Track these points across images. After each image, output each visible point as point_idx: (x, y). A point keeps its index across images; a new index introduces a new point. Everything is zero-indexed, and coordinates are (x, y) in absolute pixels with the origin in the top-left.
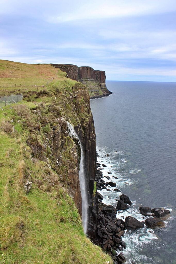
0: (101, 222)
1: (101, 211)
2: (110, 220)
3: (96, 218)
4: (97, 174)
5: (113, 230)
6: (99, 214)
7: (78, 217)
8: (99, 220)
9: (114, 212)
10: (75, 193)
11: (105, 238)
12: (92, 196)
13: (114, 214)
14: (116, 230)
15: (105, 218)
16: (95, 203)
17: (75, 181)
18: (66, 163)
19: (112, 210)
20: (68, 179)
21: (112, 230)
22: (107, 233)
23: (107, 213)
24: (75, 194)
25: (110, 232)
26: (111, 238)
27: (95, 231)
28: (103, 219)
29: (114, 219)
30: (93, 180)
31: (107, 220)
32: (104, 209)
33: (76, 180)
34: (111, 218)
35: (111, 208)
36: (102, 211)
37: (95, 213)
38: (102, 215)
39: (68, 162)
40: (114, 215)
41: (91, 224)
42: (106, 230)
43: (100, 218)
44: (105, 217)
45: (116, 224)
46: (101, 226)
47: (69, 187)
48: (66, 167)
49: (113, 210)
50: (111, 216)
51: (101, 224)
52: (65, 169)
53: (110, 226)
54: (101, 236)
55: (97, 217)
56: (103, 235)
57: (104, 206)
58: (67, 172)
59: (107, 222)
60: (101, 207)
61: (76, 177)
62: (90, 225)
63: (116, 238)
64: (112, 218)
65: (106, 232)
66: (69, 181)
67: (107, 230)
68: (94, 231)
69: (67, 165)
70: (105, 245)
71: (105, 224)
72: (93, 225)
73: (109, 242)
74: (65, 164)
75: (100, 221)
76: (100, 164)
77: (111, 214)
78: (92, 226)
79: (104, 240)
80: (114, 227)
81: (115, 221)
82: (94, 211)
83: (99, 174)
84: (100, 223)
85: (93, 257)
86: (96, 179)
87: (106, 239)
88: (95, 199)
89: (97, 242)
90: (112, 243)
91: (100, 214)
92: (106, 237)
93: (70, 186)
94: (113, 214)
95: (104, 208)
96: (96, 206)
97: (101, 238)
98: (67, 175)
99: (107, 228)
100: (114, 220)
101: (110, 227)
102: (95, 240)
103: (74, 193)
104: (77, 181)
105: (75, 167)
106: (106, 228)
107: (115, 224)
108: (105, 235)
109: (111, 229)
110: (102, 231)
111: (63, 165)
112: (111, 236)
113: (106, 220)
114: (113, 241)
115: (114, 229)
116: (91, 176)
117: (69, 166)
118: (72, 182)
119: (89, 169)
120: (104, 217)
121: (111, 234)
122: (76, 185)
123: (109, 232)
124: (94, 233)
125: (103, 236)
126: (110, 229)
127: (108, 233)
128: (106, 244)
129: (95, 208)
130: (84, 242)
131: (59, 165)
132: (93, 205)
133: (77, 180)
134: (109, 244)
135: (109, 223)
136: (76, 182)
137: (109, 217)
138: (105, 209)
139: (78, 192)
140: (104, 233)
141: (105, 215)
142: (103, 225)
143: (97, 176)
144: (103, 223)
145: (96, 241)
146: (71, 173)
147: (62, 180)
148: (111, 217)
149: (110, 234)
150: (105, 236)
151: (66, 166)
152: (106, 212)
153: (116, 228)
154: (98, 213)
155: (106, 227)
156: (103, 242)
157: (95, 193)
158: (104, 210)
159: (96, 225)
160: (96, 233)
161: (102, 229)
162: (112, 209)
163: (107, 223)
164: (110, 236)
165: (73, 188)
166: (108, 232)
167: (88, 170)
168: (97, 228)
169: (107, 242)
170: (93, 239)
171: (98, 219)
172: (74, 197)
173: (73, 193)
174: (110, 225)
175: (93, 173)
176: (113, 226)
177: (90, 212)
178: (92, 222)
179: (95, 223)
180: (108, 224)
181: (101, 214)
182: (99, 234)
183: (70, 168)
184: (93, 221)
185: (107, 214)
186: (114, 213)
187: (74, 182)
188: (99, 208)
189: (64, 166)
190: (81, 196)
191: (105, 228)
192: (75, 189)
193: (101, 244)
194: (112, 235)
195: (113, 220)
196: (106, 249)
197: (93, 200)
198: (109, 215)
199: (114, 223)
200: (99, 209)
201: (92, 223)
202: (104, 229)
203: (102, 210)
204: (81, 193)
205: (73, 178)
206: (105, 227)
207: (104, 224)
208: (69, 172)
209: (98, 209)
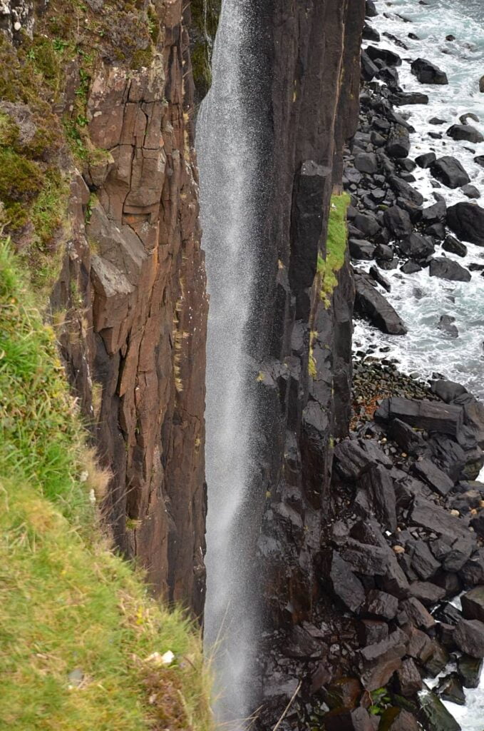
0: (361, 498)
1: (370, 417)
2: (434, 489)
3: (329, 467)
4: (368, 136)
5: (451, 564)
6: (355, 443)
7: (39, 380)
8: (347, 484)
9: (472, 432)
10: (143, 255)
11: (380, 618)
12: (307, 301)
13: (466, 449)
14: (469, 563)
15: (400, 475)
16: (329, 359)
17: (142, 166)
18: (79, 13)
19: (455, 417)
20: (92, 147)
21: (437, 564)
22: (403, 583)
23: (416, 439)
24: (139, 263)
25: (426, 574)
26: (431, 621)
27: (314, 562)
28: (378, 476)
29: (463, 483)
30: (321, 181)
31: (414, 486)
32: (394, 410)
33: (150, 154)
34: (442, 480)
35: (452, 406)
36: (378, 420)
37: (320, 433)
38: (376, 450)
39: (98, 13)
40: (464, 457)
41: (284, 510)
42: (393, 560)
43: (357, 471)
44: (399, 467)
45: (472, 524)
46: (359, 532)
47: (95, 204)
48: (80, 45)
49: (467, 421)
50: (443, 459)
51: (366, 516)
52: (73, 68)
53: (428, 531)
54: (354, 597)
55: (336, 460)
56: (366, 594)
57: (401, 386)
58: (87, 90)
59: (406, 503)
60: (378, 392)
61: (155, 131)
62: (279, 518)
63: (468, 622)
64: (451, 477)
65: (396, 573)
66: (98, 156)
67: (401, 561)
68: (304, 559)
69: (90, 33)
70: (375, 662)
71: (392, 520)
72: (296, 519)
73: (407, 644)
74: (68, 23)
75: (355, 496)
76: (392, 59)
77: (446, 444)
78: (289, 522)
79: (375, 628)
80: (456, 546)
81: (468, 499)
82: (315, 416)
83: (379, 137)
84: (359, 511)
85: (59, 618)
86: (353, 176)
87: (393, 624)
88: (330, 324)
89: (318, 639)
90: (430, 657)
91: (361, 444)
92: (390, 613)
93: (105, 196)
94: (459, 451)
95: (395, 400)
96: (335, 379)
97: (354, 614)
98: (81, 112)
99: (407, 549)
100: (464, 490)
101: (427, 542)
102: (305, 623)
103: (136, 255)
104: (160, 167)
105: (149, 50)
106: (400, 549)
107: (467, 519)
108: (384, 597)
109: (430, 558)
110: (363, 565)
111: (54, 32)
112: (428, 604)
113: (399, 491)
114: (439, 640)
115: (455, 555)
116: (307, 146)
117: (105, 38)
118: (124, 172)
119: (297, 89)
120: (388, 467)
121: (432, 592)
122: (151, 196)
123: (421, 578)
124: (301, 574)
125: (369, 601)
126: (423, 551)
127: (410, 581)
128: (383, 657)
129: (325, 396)
130: (20, 520)
131: (18, 26)
132: (312, 369)
133: (162, 157)
134: (406, 658)
135: (426, 511)
136: (153, 172)
137: (425, 464)
138: (402, 404)
139: (167, 247)
140: (380, 583)
141: (402, 447)
142: (373, 525)
143: (364, 154)
144: (378, 506)
145: (314, 632)
146: (112, 95)
147: (27, 140)
148: (441, 466)
149: (425, 595)
150: (388, 604)
151: (79, 38)
152: (407, 426)
153: (474, 553)
154: (342, 434)
155: (402, 540)
156: (363, 645)
157: (331, 282)
158: (392, 415)
159: (323, 523)
160: (316, 577)
161: (369, 552)
162: (460, 408)
163: (411, 509)
164: (418, 604)
165: (132, 220)
166: (412, 576)
167: (284, 97)
168: (329, 545)
169: (392, 642)
170: (295, 617)
171: (342, 475)
172: (137, 287)
173: (130, 253)
174: (427, 524)
175: (329, 120)
176: (447, 533)
177: (283, 421)
178: (297, 493)
179: (316, 504)
180: (416, 517)
181: (372, 443)
182: (338, 588)
183: (107, 61)
184: (304, 489)
185: (412, 446)
186: (470, 444)
187: (137, 172)
188: (360, 400)
189: (64, 37)
190: (201, 287)
191: (392, 547)
192: (145, 228)
193: (350, 659)
194: (434, 597)
195: (458, 488)
196: (382, 692)
197: (314, 334)
198: (428, 451)
199: (464, 511)
200: (358, 407)
201: (292, 503)
202: (384, 550)
203: (382, 413)
204: (206, 263)
205: (128, 141)
206: (393, 540)
207: (386, 515)
208: (97, 86)
209: (345, 400)
